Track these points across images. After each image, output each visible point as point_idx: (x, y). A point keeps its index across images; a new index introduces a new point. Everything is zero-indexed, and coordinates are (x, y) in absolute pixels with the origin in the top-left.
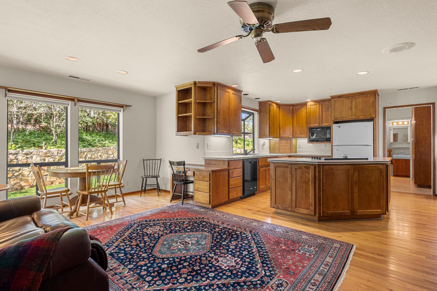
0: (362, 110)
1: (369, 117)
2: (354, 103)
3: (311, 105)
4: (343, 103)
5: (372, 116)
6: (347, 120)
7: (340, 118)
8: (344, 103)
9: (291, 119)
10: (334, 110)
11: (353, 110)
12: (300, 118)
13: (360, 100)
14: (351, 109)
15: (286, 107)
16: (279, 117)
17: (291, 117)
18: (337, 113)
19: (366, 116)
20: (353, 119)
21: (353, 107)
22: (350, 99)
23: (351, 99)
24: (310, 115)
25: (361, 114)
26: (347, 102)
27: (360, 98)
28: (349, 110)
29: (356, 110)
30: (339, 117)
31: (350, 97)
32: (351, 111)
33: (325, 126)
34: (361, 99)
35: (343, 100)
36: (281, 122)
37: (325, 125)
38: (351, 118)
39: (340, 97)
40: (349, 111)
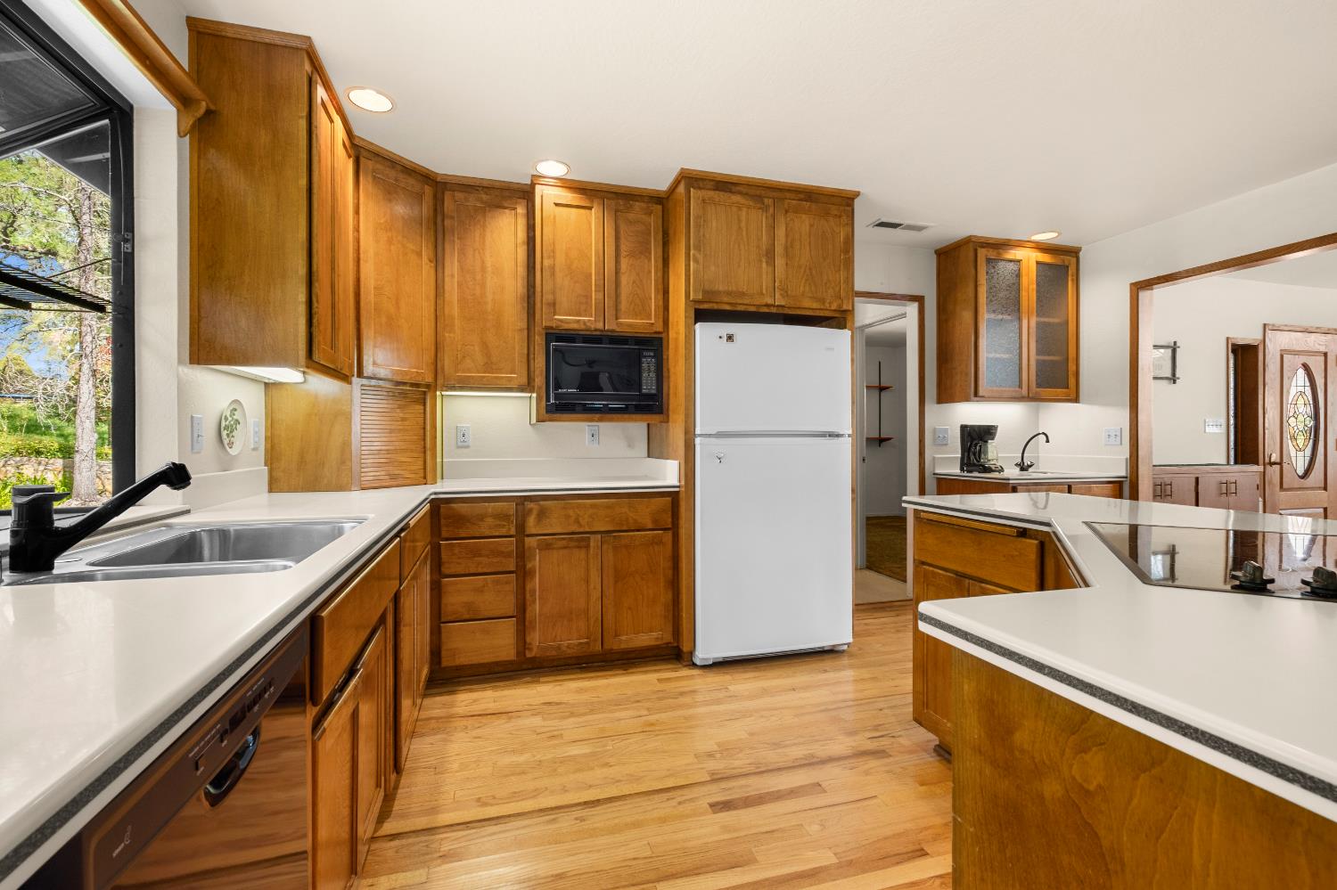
0: (810, 269)
1: (834, 307)
2: (781, 232)
3: (556, 205)
4: (739, 221)
5: (845, 307)
6: (752, 309)
7: (729, 293)
8: (743, 224)
9: (427, 269)
10: (698, 248)
11: (780, 262)
12: (483, 269)
13: (803, 224)
14: (770, 255)
15: (401, 176)
16: (357, 229)
17: (426, 253)
18: (713, 268)
19: (823, 301)
20: (774, 310)
21: (779, 249)
22: (766, 209)
23: (771, 210)
24: (554, 257)
25: (807, 289)
26: (755, 219)
27: (804, 216)
28: (761, 261)
29: (787, 264)
30: (721, 288)
31: (766, 200)
32: (770, 269)
33: (627, 331)
34: (807, 223)
35: (740, 209)
36: (368, 270)
37: (630, 325)
38: (770, 301)
39: (724, 185)
40: (761, 267)
